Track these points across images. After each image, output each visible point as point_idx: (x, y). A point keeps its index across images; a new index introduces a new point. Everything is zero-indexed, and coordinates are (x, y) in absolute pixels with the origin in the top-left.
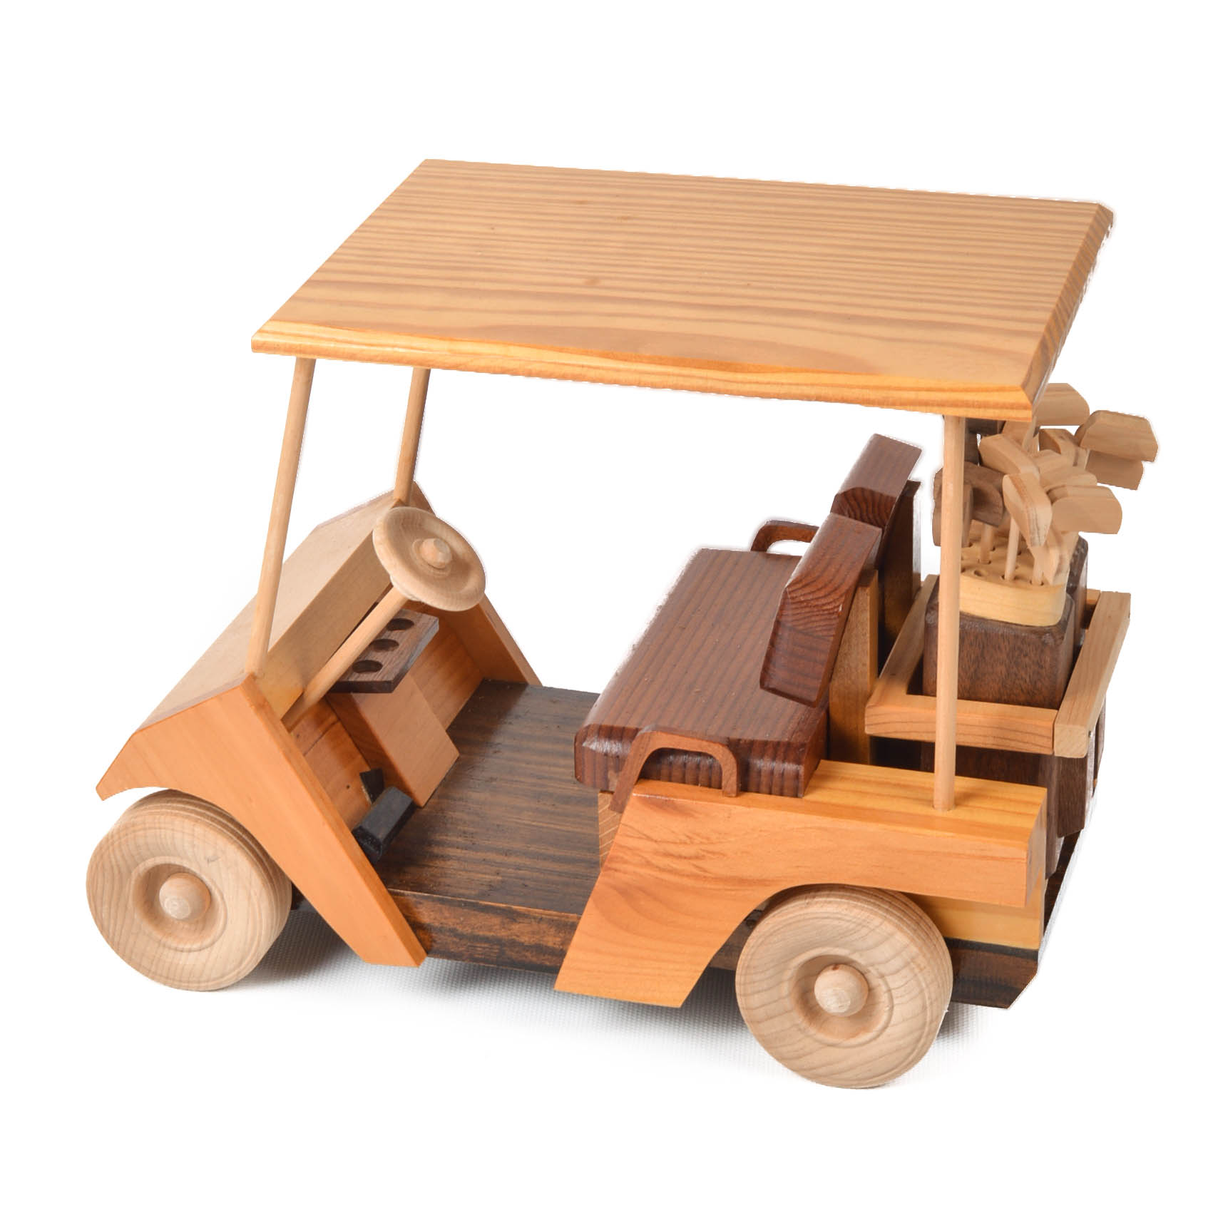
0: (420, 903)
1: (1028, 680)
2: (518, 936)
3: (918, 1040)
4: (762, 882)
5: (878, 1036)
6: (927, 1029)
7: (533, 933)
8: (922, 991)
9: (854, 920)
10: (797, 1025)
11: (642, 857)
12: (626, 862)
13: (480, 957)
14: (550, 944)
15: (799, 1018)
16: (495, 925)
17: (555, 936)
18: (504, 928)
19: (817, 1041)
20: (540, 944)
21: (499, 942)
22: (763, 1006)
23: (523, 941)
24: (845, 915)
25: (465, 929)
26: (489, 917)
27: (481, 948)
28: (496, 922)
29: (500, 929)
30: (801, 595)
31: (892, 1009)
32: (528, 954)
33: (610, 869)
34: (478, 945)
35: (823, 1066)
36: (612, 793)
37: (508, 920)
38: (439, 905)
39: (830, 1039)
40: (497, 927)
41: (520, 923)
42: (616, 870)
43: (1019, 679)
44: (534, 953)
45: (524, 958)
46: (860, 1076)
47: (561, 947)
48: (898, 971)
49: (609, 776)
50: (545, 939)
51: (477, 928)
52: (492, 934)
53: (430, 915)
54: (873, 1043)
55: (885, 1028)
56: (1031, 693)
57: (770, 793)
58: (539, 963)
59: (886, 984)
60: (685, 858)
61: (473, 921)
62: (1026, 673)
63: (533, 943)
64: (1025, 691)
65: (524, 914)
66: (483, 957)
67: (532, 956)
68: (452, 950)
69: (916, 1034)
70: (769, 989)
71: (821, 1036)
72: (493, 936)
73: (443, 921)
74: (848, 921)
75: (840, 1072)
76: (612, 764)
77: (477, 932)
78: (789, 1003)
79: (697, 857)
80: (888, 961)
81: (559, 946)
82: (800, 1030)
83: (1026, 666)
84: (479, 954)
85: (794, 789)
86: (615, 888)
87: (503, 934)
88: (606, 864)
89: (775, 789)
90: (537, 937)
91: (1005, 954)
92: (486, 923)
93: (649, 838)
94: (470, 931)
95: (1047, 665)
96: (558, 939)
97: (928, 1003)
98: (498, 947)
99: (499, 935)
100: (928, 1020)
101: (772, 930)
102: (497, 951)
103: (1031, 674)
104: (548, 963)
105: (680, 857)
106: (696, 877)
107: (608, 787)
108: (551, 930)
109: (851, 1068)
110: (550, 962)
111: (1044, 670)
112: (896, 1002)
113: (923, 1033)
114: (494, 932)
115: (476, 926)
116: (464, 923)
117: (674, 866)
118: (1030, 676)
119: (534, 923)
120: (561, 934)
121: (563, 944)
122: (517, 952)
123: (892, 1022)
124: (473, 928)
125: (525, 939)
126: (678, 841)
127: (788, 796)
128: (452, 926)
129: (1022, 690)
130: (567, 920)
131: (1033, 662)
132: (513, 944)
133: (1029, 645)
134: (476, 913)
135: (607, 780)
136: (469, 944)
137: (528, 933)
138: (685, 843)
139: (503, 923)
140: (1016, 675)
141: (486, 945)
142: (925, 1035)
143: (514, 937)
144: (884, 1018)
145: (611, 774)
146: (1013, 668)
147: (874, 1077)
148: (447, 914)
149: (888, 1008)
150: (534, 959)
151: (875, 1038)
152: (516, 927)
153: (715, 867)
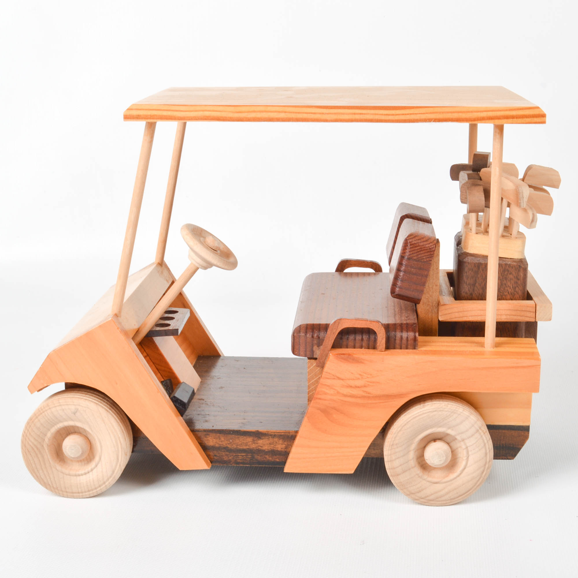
0: (208, 435)
1: (511, 287)
2: (261, 447)
3: (483, 473)
4: (400, 396)
5: (460, 474)
6: (487, 466)
7: (270, 444)
8: (485, 445)
9: (450, 410)
10: (417, 474)
11: (335, 389)
12: (326, 394)
13: (240, 461)
14: (279, 449)
15: (417, 471)
16: (249, 442)
17: (282, 444)
18: (254, 443)
19: (428, 481)
20: (274, 450)
21: (251, 451)
22: (401, 465)
23: (264, 449)
24: (445, 408)
25: (233, 446)
26: (246, 438)
27: (241, 457)
28: (250, 440)
29: (252, 444)
30: (415, 240)
31: (468, 458)
32: (267, 456)
33: (317, 398)
34: (239, 455)
35: (432, 494)
36: (316, 359)
37: (256, 438)
38: (218, 435)
39: (435, 480)
40: (250, 443)
41: (263, 439)
42: (320, 399)
43: (507, 287)
44: (271, 455)
45: (265, 459)
46: (452, 497)
47: (285, 450)
48: (472, 435)
49: (314, 349)
50: (277, 446)
51: (239, 445)
52: (248, 447)
53: (213, 441)
54: (458, 478)
55: (464, 469)
56: (513, 294)
57: (401, 349)
58: (273, 460)
59: (465, 444)
60: (359, 387)
61: (237, 441)
62: (511, 283)
63: (270, 450)
64: (510, 293)
65: (265, 434)
66: (242, 461)
67: (269, 457)
68: (225, 459)
69: (482, 469)
70: (404, 455)
71: (430, 479)
72: (248, 448)
73: (221, 443)
74: (446, 411)
75: (441, 497)
76: (316, 342)
77: (239, 447)
78: (413, 463)
79: (365, 386)
80: (467, 431)
81: (284, 449)
82: (419, 477)
83: (511, 280)
84: (240, 460)
85: (414, 345)
86: (319, 409)
87: (254, 446)
88: (315, 396)
89: (403, 346)
90: (272, 446)
91: (513, 430)
92: (244, 441)
93: (339, 378)
94: (235, 447)
95: (521, 278)
96: (284, 446)
97: (488, 451)
98: (251, 454)
99: (251, 447)
100: (488, 460)
101: (406, 422)
102: (250, 457)
103: (513, 283)
104: (278, 460)
105: (356, 387)
106: (363, 397)
107: (313, 355)
108: (280, 441)
109: (447, 493)
110: (279, 459)
111: (519, 281)
112: (470, 453)
113: (485, 468)
114: (249, 446)
115: (238, 444)
116: (232, 443)
117: (353, 393)
118: (512, 286)
119: (270, 438)
120: (285, 443)
121: (286, 448)
122: (261, 456)
123: (468, 465)
124: (237, 445)
125: (266, 448)
126: (355, 378)
127: (410, 349)
128: (226, 446)
129: (508, 293)
130: (288, 434)
131: (514, 277)
132: (259, 451)
133: (512, 268)
134: (239, 436)
135: (312, 352)
136: (234, 455)
137: (267, 444)
138: (359, 379)
139: (254, 440)
140: (505, 284)
141: (244, 454)
142: (486, 469)
143: (260, 448)
144: (464, 463)
145: (315, 348)
146: (504, 281)
147: (459, 497)
148: (223, 439)
149: (466, 458)
150: (271, 459)
151: (458, 476)
152: (260, 442)
153: (375, 391)
